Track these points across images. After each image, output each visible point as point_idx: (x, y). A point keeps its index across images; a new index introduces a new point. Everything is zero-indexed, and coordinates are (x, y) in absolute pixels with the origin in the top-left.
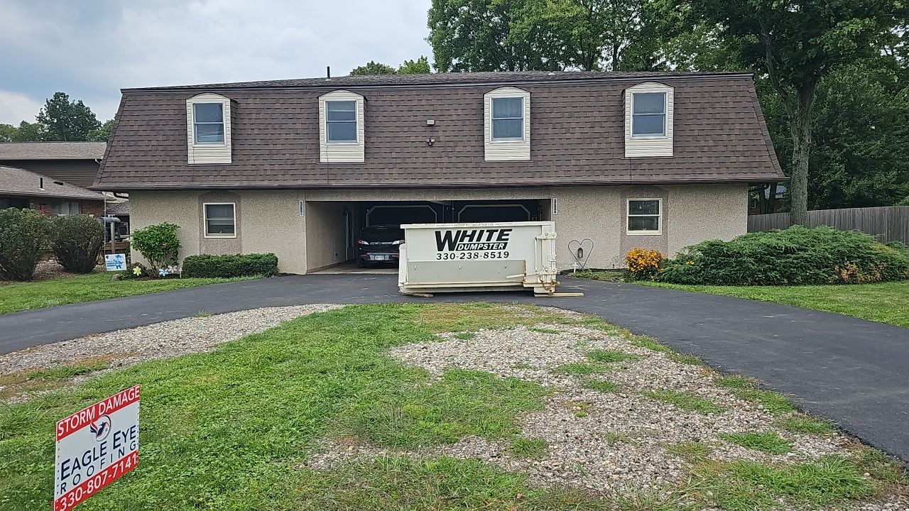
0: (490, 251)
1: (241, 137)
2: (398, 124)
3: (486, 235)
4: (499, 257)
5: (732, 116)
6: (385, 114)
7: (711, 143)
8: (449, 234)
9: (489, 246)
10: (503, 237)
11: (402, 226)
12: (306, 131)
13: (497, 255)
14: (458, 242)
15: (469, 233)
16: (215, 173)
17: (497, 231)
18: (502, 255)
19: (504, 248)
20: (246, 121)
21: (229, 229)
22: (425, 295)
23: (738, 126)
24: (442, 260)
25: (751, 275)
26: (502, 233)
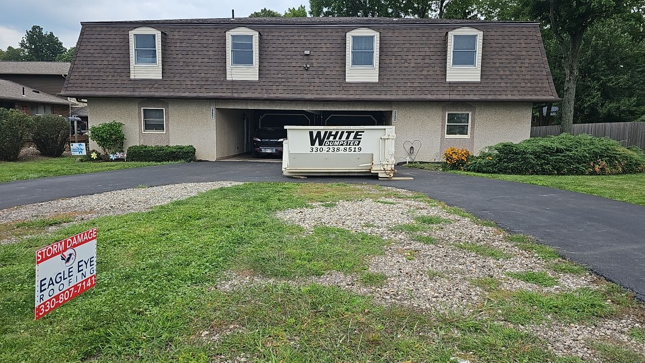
0: (348, 147)
2: (283, 53)
3: (345, 135)
4: (355, 151)
5: (524, 53)
6: (274, 46)
7: (508, 73)
8: (319, 133)
9: (347, 143)
10: (358, 137)
11: (286, 127)
12: (217, 57)
13: (353, 150)
14: (325, 140)
15: (334, 133)
16: (150, 86)
17: (353, 132)
18: (357, 150)
19: (358, 144)
20: (172, 48)
21: (160, 127)
22: (301, 177)
23: (527, 61)
24: (314, 152)
25: (532, 167)
26: (357, 134)
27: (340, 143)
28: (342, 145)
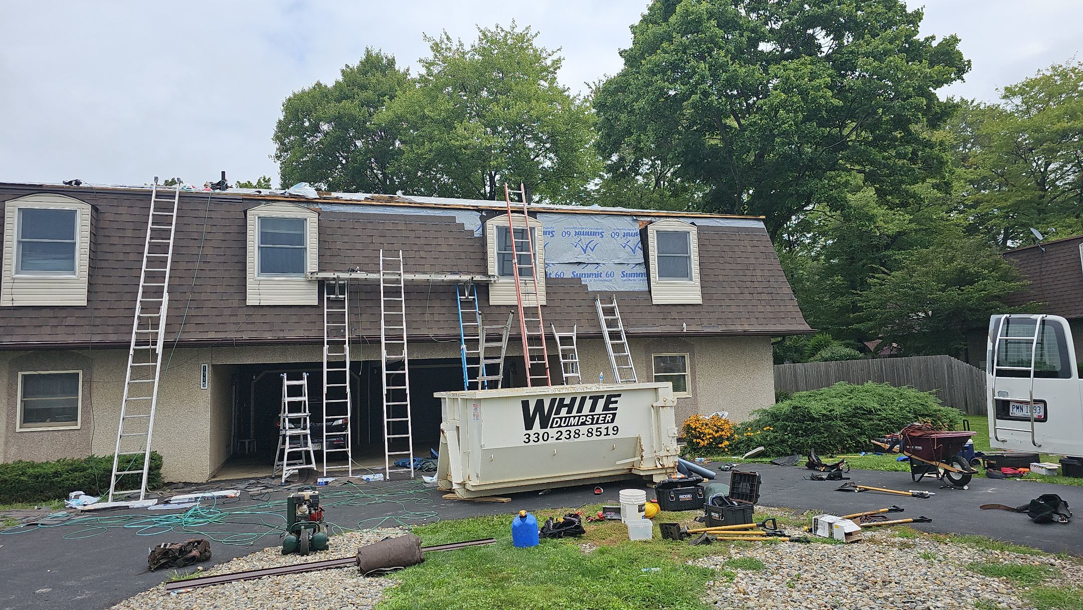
0: (595, 427)
1: (104, 264)
3: (588, 403)
4: (607, 434)
6: (346, 239)
8: (540, 403)
9: (593, 419)
10: (611, 406)
13: (604, 432)
14: (553, 416)
15: (567, 401)
16: (53, 322)
17: (602, 397)
18: (611, 431)
19: (613, 421)
24: (532, 443)
26: (608, 402)
27: (581, 421)
28: (583, 424)
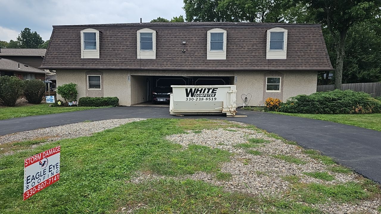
0: (208, 98)
1: (103, 47)
2: (170, 43)
3: (207, 90)
5: (312, 42)
6: (165, 38)
7: (303, 54)
8: (191, 90)
9: (208, 95)
10: (214, 92)
11: (172, 86)
12: (131, 45)
13: (211, 99)
14: (195, 94)
15: (200, 89)
16: (93, 62)
17: (212, 89)
18: (214, 99)
19: (214, 96)
20: (106, 41)
21: (98, 86)
22: (181, 115)
23: (314, 47)
24: (188, 101)
25: (318, 110)
26: (213, 90)
27: (204, 95)
28: (205, 96)
